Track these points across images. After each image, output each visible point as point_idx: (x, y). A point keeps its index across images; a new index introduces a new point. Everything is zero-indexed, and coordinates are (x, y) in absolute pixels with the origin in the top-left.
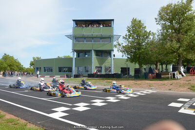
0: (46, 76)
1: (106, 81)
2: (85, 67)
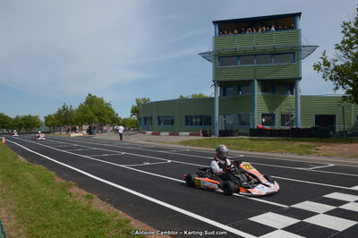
0: (162, 134)
1: (297, 143)
2: (239, 116)
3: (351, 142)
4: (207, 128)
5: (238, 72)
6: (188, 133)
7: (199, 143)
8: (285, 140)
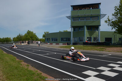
0: (53, 44)
1: (99, 47)
2: (80, 38)
3: (117, 47)
4: (69, 42)
5: (79, 23)
6: (62, 44)
7: (66, 47)
8: (95, 46)
